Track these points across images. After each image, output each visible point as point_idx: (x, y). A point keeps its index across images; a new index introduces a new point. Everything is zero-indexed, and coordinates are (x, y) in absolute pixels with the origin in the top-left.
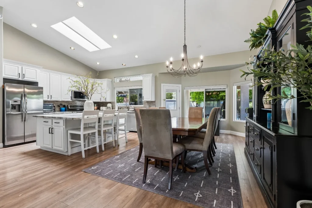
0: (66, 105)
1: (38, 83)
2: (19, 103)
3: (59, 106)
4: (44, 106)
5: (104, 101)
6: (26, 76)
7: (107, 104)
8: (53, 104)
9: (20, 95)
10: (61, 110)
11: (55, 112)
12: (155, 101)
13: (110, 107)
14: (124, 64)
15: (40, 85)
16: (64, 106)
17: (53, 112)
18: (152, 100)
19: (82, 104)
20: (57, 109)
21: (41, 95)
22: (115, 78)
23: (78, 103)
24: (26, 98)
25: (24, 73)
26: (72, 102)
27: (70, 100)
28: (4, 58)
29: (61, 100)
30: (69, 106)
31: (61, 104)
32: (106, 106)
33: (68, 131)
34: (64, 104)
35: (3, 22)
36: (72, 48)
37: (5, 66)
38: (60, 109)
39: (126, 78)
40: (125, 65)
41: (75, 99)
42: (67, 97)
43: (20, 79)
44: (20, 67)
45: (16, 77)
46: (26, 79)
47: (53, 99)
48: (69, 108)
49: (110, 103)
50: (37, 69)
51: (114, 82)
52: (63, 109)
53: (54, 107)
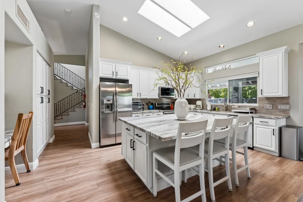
0: (154, 102)
1: (128, 80)
2: (111, 102)
3: (147, 104)
4: (133, 104)
5: (193, 97)
6: (119, 74)
7: (196, 101)
8: (142, 103)
9: (112, 94)
10: (149, 109)
11: (144, 110)
12: (289, 97)
13: (200, 106)
14: (222, 46)
15: (130, 83)
16: (152, 104)
17: (142, 110)
18: (284, 96)
19: (168, 102)
20: (146, 107)
21: (131, 93)
22: (205, 68)
23: (165, 101)
24: (117, 96)
25: (117, 71)
26: (159, 100)
27: (157, 97)
28: (100, 57)
29: (149, 98)
30: (156, 103)
31: (149, 102)
32: (195, 104)
33: (152, 152)
34: (152, 101)
35: (100, 24)
36: (160, 38)
37: (102, 65)
38: (149, 107)
39: (224, 66)
40: (224, 46)
41: (161, 96)
42: (155, 94)
43: (114, 77)
44: (114, 65)
45: (110, 76)
46: (119, 77)
47: (142, 97)
48: (157, 106)
49: (199, 100)
50: (128, 66)
51: (205, 73)
52: (151, 106)
53: (143, 105)
